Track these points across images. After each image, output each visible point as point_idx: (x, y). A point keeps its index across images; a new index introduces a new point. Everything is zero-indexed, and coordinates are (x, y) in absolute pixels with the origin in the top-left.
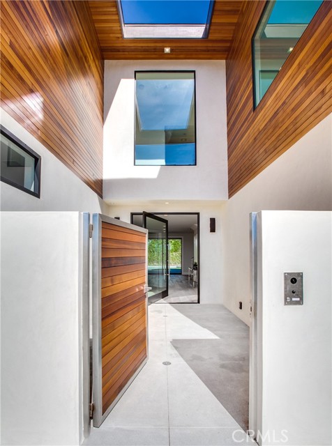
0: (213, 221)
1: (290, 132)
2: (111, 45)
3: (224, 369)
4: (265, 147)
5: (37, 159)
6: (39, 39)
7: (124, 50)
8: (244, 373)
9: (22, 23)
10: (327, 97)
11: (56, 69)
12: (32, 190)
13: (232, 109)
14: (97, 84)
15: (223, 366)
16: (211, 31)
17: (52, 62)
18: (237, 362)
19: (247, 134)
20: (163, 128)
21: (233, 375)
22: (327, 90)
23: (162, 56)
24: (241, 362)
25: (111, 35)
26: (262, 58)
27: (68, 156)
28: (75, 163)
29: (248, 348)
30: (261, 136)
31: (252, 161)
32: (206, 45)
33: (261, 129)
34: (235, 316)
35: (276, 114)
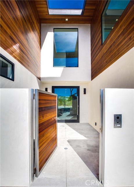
0: (85, 90)
1: (117, 54)
2: (44, 17)
3: (89, 151)
4: (106, 60)
5: (13, 65)
6: (13, 15)
7: (49, 19)
8: (97, 153)
9: (6, 8)
10: (132, 40)
11: (21, 27)
12: (11, 78)
13: (93, 44)
14: (38, 34)
15: (88, 150)
16: (84, 12)
17: (19, 24)
18: (94, 148)
19: (99, 55)
20: (65, 52)
21: (93, 153)
22: (132, 37)
23: (65, 22)
24: (96, 148)
25: (44, 13)
26: (105, 23)
27: (26, 63)
28: (29, 66)
29: (99, 142)
30: (105, 56)
31: (101, 65)
32: (82, 18)
33: (104, 52)
34: (94, 128)
35: (111, 46)
